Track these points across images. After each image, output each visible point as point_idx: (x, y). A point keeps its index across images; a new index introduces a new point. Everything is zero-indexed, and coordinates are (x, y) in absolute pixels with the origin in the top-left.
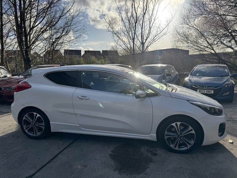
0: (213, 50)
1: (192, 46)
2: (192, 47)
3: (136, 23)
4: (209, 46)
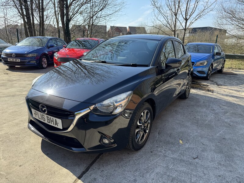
2: (237, 25)
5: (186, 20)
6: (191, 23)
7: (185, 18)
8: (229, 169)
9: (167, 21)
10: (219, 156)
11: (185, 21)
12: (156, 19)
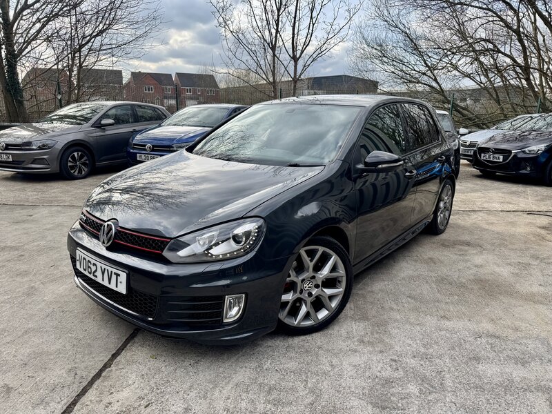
0: (436, 80)
1: (393, 70)
3: (279, 10)
4: (429, 73)
5: (296, 60)
6: (305, 67)
8: (379, 349)
9: (256, 61)
10: (362, 325)
11: (292, 62)
12: (231, 56)
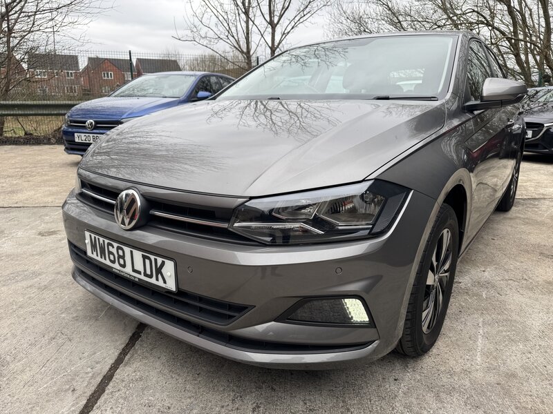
5: (273, 25)
6: (284, 34)
7: (268, 19)
9: (228, 28)
11: (270, 30)
12: (197, 23)
